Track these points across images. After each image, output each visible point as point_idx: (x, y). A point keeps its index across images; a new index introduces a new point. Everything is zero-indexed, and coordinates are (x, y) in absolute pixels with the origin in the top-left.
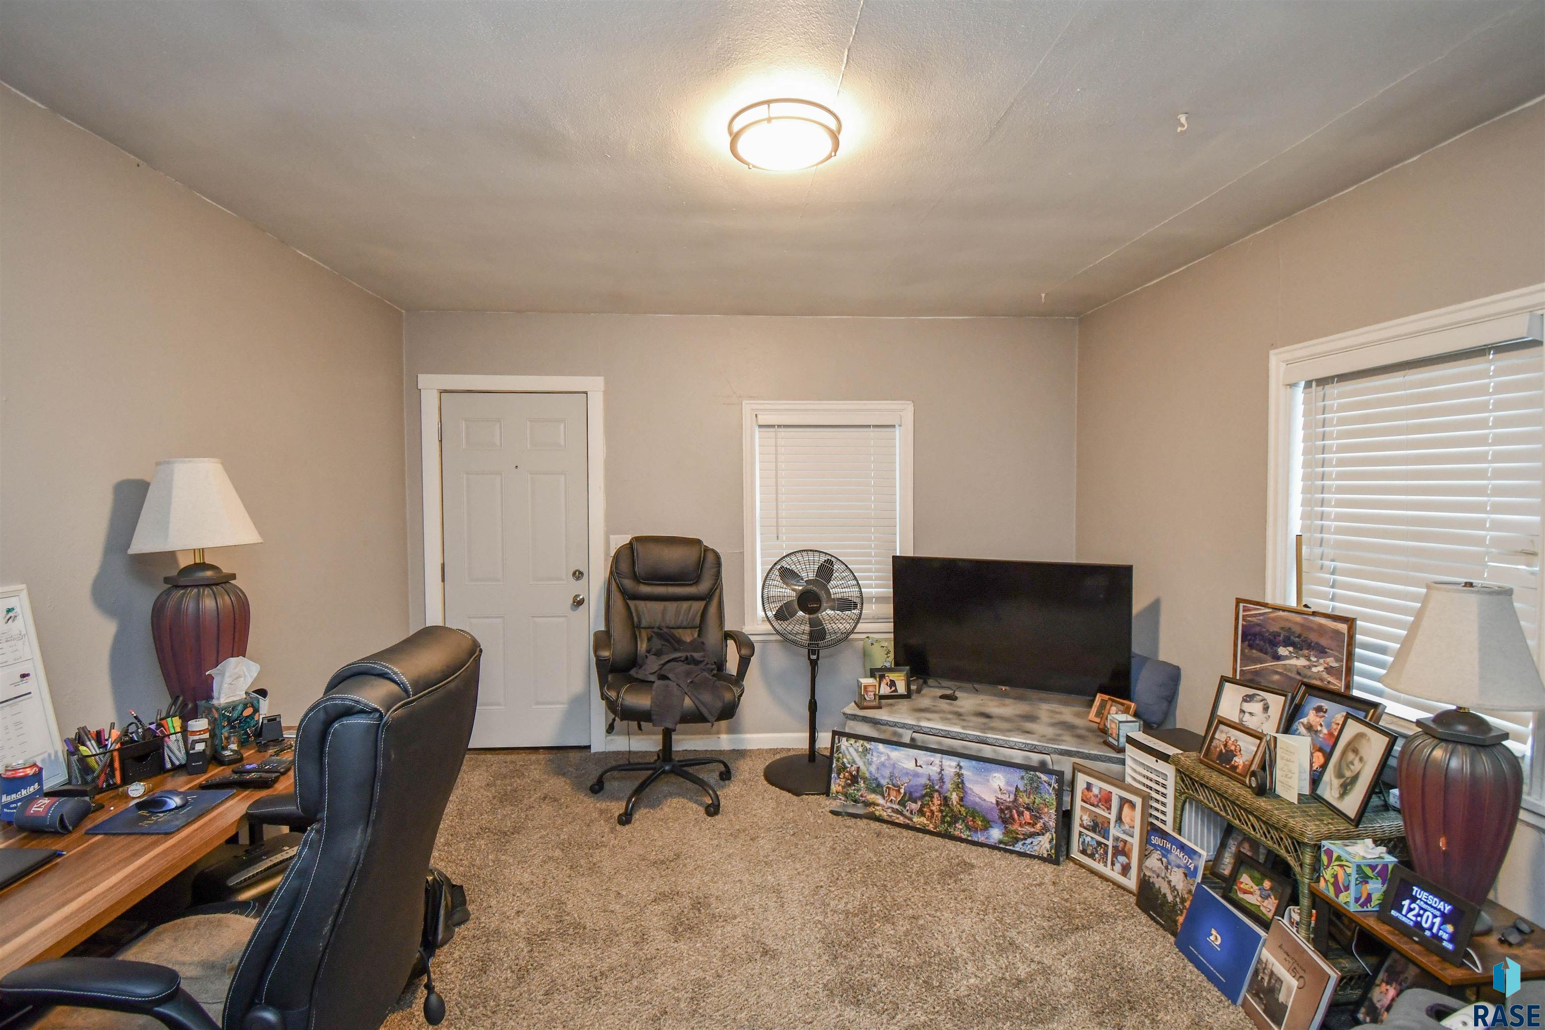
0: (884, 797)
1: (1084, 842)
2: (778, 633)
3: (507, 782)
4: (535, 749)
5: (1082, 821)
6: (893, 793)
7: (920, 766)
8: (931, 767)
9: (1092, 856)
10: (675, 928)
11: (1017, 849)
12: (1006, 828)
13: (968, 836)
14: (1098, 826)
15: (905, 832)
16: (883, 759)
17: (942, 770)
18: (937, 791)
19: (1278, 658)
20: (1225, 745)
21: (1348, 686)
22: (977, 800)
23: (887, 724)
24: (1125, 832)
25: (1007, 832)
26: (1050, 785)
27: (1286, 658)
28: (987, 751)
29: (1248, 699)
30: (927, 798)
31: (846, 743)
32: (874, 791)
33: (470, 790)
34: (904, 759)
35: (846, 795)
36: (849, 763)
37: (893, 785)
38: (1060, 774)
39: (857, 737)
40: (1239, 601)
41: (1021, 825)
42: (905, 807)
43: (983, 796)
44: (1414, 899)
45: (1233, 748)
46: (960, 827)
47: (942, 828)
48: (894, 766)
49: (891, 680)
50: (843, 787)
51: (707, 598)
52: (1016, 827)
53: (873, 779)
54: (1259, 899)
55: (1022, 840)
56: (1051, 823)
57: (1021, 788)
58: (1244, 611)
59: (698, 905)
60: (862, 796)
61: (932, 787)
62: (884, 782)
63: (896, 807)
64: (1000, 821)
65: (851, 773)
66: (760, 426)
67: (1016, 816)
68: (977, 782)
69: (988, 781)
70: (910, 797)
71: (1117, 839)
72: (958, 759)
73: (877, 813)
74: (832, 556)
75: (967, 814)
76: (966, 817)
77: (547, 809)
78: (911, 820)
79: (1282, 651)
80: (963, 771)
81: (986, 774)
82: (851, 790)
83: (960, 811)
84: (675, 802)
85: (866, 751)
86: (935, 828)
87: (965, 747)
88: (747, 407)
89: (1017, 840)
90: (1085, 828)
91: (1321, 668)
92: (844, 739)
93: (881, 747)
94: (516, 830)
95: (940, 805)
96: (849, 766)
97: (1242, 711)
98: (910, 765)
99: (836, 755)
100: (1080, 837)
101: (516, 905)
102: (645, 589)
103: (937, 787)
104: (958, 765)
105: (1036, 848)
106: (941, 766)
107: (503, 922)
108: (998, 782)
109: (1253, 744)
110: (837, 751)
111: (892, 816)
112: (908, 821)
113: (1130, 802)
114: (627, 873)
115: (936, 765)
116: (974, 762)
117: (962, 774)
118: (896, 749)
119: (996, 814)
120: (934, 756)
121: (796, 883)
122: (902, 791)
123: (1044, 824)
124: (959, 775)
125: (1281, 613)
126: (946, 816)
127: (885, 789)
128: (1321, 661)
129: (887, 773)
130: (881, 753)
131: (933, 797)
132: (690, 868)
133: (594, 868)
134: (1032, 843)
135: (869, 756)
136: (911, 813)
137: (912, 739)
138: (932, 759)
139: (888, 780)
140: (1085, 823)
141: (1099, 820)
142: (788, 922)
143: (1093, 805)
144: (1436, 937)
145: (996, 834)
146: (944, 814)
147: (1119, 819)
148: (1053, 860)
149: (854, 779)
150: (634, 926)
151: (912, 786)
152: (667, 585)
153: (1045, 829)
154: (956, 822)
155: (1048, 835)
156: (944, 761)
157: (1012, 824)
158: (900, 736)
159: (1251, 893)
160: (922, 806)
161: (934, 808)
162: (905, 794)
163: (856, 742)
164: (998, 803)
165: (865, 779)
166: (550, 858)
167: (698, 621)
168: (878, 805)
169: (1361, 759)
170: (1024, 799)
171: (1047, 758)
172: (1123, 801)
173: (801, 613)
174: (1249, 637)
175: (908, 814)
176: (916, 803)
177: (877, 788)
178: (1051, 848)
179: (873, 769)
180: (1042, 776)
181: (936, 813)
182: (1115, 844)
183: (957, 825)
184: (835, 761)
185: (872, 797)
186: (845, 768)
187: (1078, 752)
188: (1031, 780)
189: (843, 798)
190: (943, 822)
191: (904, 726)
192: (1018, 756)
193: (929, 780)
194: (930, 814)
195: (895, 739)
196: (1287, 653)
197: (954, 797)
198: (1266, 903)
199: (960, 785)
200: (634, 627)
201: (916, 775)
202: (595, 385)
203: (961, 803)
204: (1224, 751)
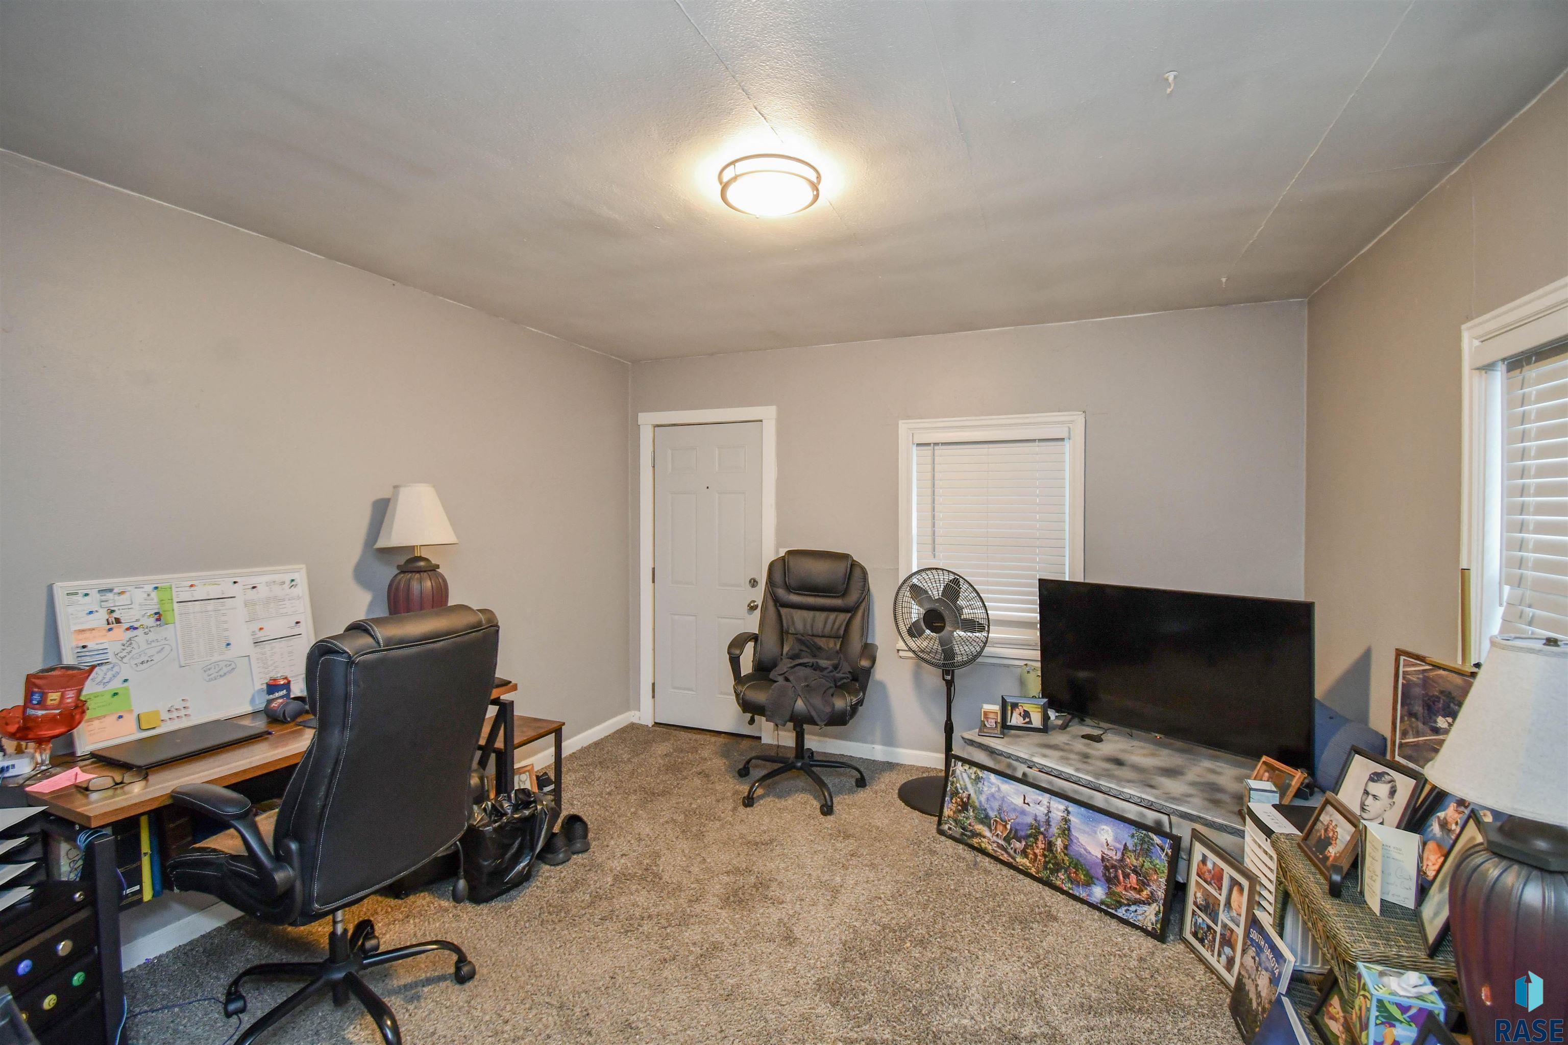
0: (991, 830)
1: (1196, 923)
2: (910, 649)
3: (681, 755)
4: (719, 733)
5: (1196, 898)
6: (1000, 828)
7: (1028, 804)
8: (1038, 806)
9: (1201, 941)
10: (728, 898)
11: (1120, 915)
12: (1109, 888)
13: (1070, 889)
14: (1209, 908)
15: (1005, 871)
16: (993, 790)
17: (1049, 812)
18: (1042, 833)
22: (1082, 851)
23: (1001, 754)
24: (1232, 920)
25: (1110, 893)
26: (1163, 850)
28: (1099, 800)
29: (1376, 777)
30: (1031, 839)
31: (961, 768)
32: (982, 822)
33: (651, 756)
34: (1013, 793)
35: (955, 821)
36: (961, 789)
37: (1001, 819)
38: (1176, 842)
39: (972, 764)
40: (1399, 653)
41: (1125, 889)
42: (1010, 844)
43: (1089, 848)
45: (1331, 834)
46: (1062, 877)
47: (1043, 874)
48: (1003, 799)
49: (1025, 711)
50: (954, 812)
51: (851, 610)
52: (1119, 889)
53: (982, 810)
54: (1341, 1028)
55: (1126, 905)
56: (1159, 893)
57: (1130, 847)
58: (1404, 666)
59: (762, 885)
60: (970, 825)
61: (1037, 828)
62: (992, 814)
63: (1001, 842)
64: (1103, 879)
65: (962, 799)
66: (918, 445)
67: (1121, 878)
68: (1084, 832)
69: (1095, 833)
70: (1014, 835)
71: (1225, 926)
72: (1067, 803)
73: (983, 845)
74: (960, 577)
75: (1070, 864)
76: (1069, 867)
77: (697, 782)
78: (1014, 858)
79: (1441, 722)
80: (1071, 817)
81: (1094, 824)
82: (961, 817)
83: (1063, 860)
84: (801, 797)
85: (978, 779)
86: (1037, 873)
87: (1076, 792)
88: (903, 427)
89: (1120, 904)
90: (1198, 907)
92: (960, 764)
93: (993, 777)
94: (663, 793)
95: (1044, 849)
96: (961, 792)
97: (1366, 793)
98: (1019, 801)
99: (950, 779)
100: (1192, 917)
101: (626, 849)
102: (794, 598)
103: (1042, 829)
104: (1066, 810)
105: (1140, 918)
106: (1049, 807)
107: (609, 859)
108: (1106, 836)
109: (1349, 833)
110: (952, 775)
111: (996, 851)
112: (1011, 860)
113: (1240, 885)
114: (722, 845)
115: (1044, 805)
116: (1083, 809)
117: (1070, 820)
118: (1006, 782)
119: (1100, 871)
120: (1042, 795)
121: (859, 889)
122: (1009, 827)
123: (1152, 893)
124: (1066, 821)
125: (1441, 672)
126: (1049, 862)
127: (992, 821)
129: (996, 805)
130: (992, 784)
131: (1037, 839)
132: (776, 853)
133: (700, 836)
134: (1136, 911)
135: (980, 785)
136: (1015, 851)
137: (1024, 774)
138: (1040, 798)
139: (996, 813)
140: (1198, 900)
141: (1211, 901)
142: (826, 919)
143: (1205, 881)
145: (1098, 893)
146: (1047, 859)
147: (1228, 903)
148: (1160, 935)
149: (965, 806)
150: (698, 888)
151: (1018, 824)
152: (815, 596)
153: (1151, 899)
154: (1058, 871)
155: (1154, 907)
156: (1052, 802)
157: (1115, 885)
158: (1015, 769)
159: (1336, 1020)
160: (1026, 847)
161: (1037, 851)
162: (1011, 829)
163: (970, 768)
164: (1103, 859)
165: (974, 808)
166: (673, 820)
167: (842, 632)
168: (984, 837)
170: (1131, 860)
171: (1165, 819)
172: (1234, 883)
173: (928, 632)
174: (1408, 701)
175: (1012, 852)
176: (1020, 842)
177: (985, 820)
178: (1157, 921)
179: (983, 798)
180: (1154, 837)
181: (1039, 857)
182: (1223, 932)
183: (1059, 874)
184: (949, 785)
185: (979, 828)
186: (958, 793)
187: (1200, 817)
188: (1142, 841)
189: (953, 824)
190: (1045, 868)
191: (1018, 759)
192: (1131, 811)
193: (1036, 820)
194: (1033, 857)
195: (1009, 772)
197: (1059, 843)
199: (1066, 831)
200: (783, 633)
201: (1023, 813)
202: (768, 414)
203: (1066, 852)
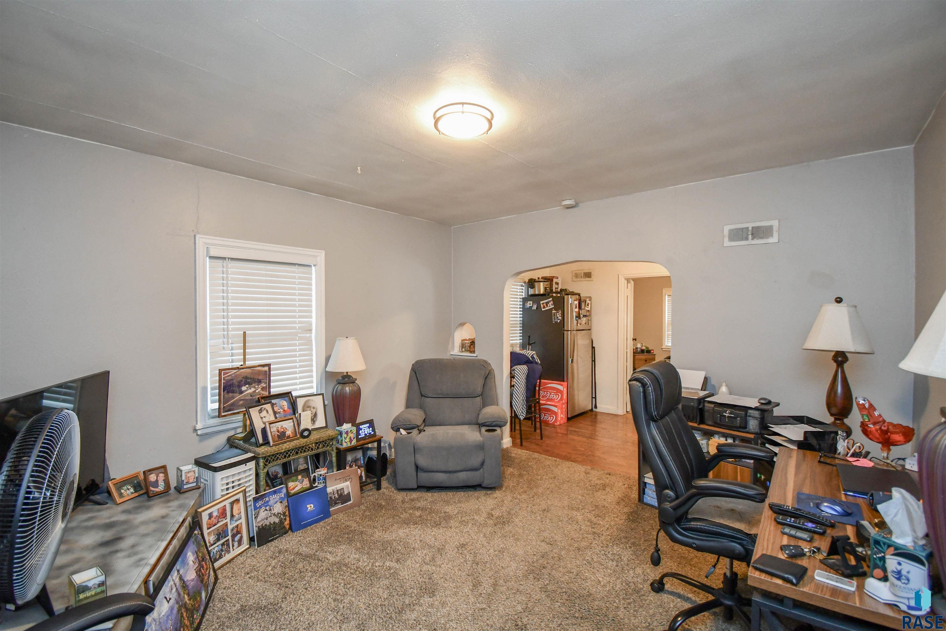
1: (213, 554)
9: (221, 557)
12: (204, 585)
14: (221, 534)
19: (241, 392)
20: (278, 431)
21: (270, 392)
24: (236, 521)
26: (199, 534)
27: (246, 391)
29: (260, 411)
38: (197, 523)
40: (220, 371)
41: (206, 574)
44: (361, 429)
45: (282, 430)
54: (301, 485)
55: (209, 583)
57: (197, 550)
58: (223, 375)
67: (203, 571)
71: (233, 529)
79: (244, 388)
90: (213, 545)
91: (259, 390)
97: (262, 418)
109: (290, 423)
113: (236, 501)
119: (199, 582)
125: (242, 370)
128: (260, 386)
134: (210, 580)
140: (212, 541)
141: (220, 530)
143: (215, 525)
144: (370, 433)
147: (232, 516)
159: (297, 486)
169: (314, 408)
172: (233, 504)
174: (227, 388)
180: (196, 532)
182: (232, 533)
188: (196, 540)
196: (246, 388)
198: (304, 483)
204: (279, 434)
